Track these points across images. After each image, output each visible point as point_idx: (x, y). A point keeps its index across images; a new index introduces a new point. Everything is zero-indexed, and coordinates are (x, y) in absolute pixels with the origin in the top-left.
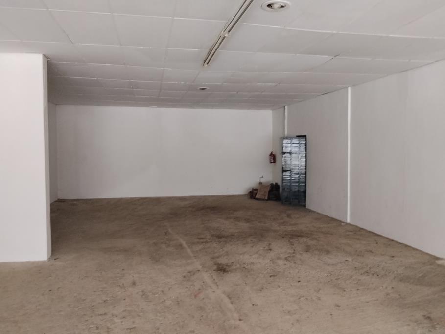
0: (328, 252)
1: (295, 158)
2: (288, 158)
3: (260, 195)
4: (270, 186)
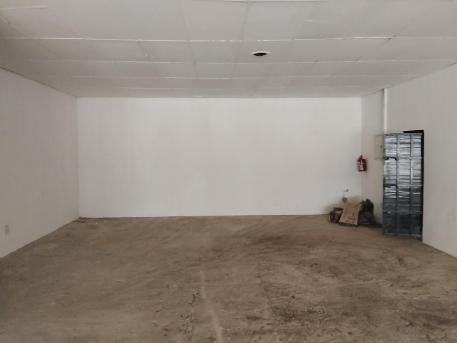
1: (403, 165)
2: (393, 165)
3: (346, 219)
4: (361, 205)
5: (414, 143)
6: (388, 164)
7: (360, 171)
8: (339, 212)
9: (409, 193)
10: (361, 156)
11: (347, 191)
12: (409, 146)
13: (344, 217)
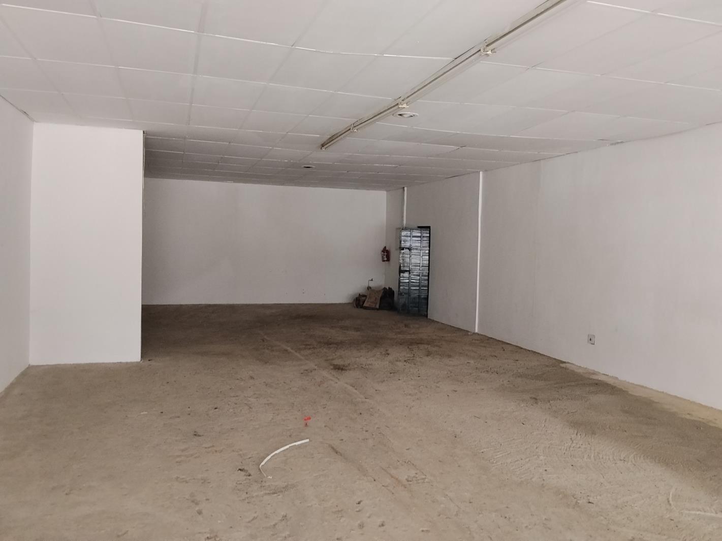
0: (449, 356)
1: (415, 255)
2: (407, 254)
3: (369, 303)
4: (382, 291)
5: (423, 237)
6: (404, 253)
7: (384, 261)
8: (364, 298)
9: (419, 278)
10: (385, 247)
11: (372, 280)
12: (420, 239)
13: (368, 302)
